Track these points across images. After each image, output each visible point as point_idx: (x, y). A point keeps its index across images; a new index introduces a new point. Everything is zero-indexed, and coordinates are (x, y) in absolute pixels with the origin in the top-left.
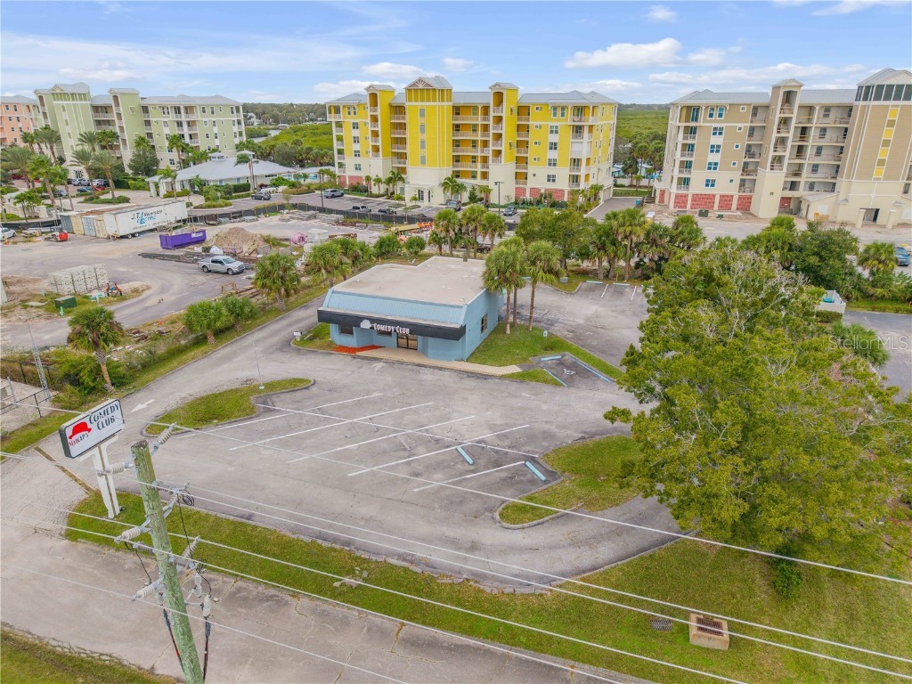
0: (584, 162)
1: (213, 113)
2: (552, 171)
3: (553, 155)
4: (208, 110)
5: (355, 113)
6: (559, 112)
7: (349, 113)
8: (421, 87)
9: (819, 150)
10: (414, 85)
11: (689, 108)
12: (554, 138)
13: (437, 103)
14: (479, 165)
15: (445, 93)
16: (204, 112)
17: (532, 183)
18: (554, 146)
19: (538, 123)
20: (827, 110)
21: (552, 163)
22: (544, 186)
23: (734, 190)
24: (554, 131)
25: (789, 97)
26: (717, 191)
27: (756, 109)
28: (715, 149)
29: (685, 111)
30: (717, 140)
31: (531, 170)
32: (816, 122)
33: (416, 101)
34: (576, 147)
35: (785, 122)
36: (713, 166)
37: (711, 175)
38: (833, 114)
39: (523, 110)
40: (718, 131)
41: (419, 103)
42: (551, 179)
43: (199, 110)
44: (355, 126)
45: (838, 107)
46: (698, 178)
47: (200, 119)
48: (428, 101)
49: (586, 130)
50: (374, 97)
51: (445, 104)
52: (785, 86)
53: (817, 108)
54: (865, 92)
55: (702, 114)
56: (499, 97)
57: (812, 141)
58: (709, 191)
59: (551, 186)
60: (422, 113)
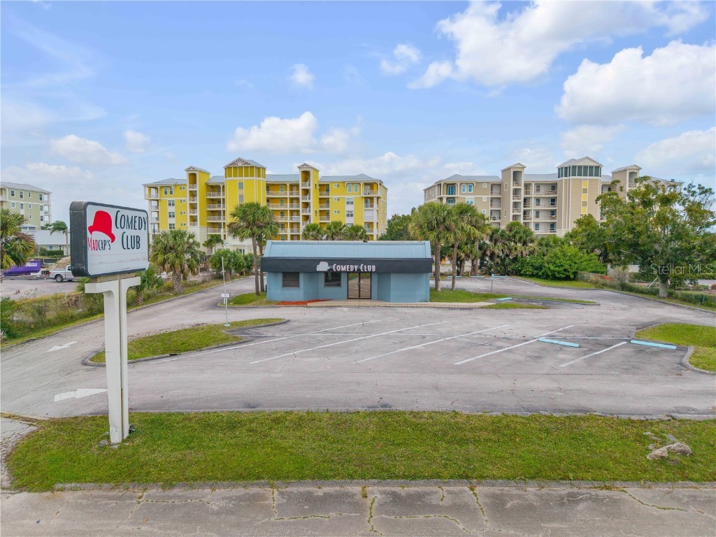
0: (375, 225)
1: (21, 196)
3: (350, 221)
4: (17, 194)
5: (171, 193)
6: (353, 187)
7: (166, 193)
8: (240, 164)
9: (537, 213)
10: (233, 163)
11: (448, 185)
12: (350, 208)
13: (254, 178)
14: (289, 230)
15: (259, 170)
16: (13, 195)
18: (350, 213)
19: (337, 197)
20: (538, 186)
24: (350, 201)
25: (517, 175)
27: (492, 186)
29: (446, 186)
32: (533, 194)
33: (235, 176)
34: (368, 214)
35: (516, 192)
38: (542, 189)
39: (324, 187)
41: (238, 178)
43: (8, 193)
44: (171, 204)
45: (546, 184)
47: (8, 200)
48: (246, 176)
49: (375, 200)
50: (193, 177)
51: (261, 178)
52: (513, 168)
53: (533, 184)
54: (565, 171)
55: (458, 189)
56: (306, 175)
57: (533, 206)
60: (241, 186)
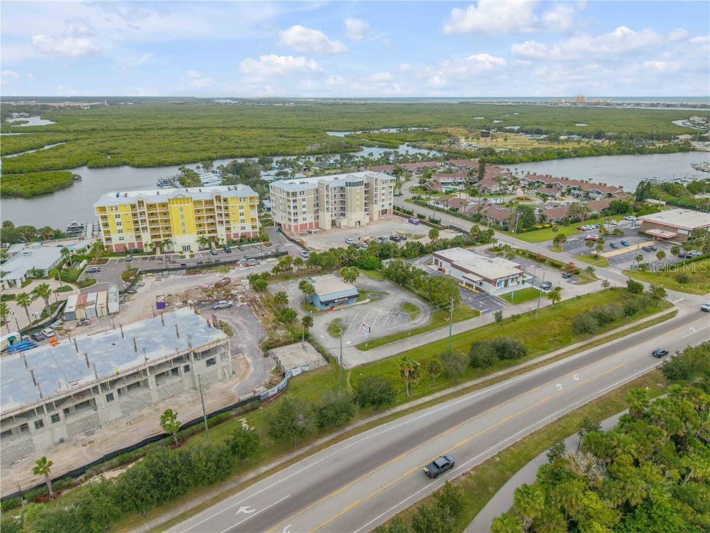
2: (243, 225)
3: (242, 218)
5: (116, 209)
6: (242, 200)
7: (112, 210)
8: (180, 197)
12: (242, 211)
14: (206, 227)
17: (233, 231)
18: (242, 214)
19: (233, 205)
20: (335, 188)
21: (243, 221)
22: (240, 232)
23: (312, 221)
24: (242, 207)
26: (307, 222)
27: (314, 190)
28: (304, 206)
30: (304, 203)
31: (232, 225)
32: (333, 193)
33: (177, 204)
34: (253, 214)
35: (328, 195)
36: (305, 213)
37: (304, 216)
40: (304, 200)
41: (179, 205)
42: (243, 228)
44: (118, 216)
45: (339, 187)
46: (300, 217)
48: (184, 203)
49: (256, 206)
50: (141, 202)
52: (326, 183)
54: (349, 184)
55: (298, 194)
56: (218, 197)
57: (333, 199)
58: (304, 222)
59: (244, 231)
60: (181, 209)
